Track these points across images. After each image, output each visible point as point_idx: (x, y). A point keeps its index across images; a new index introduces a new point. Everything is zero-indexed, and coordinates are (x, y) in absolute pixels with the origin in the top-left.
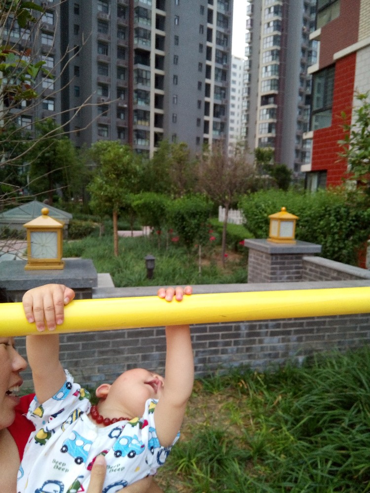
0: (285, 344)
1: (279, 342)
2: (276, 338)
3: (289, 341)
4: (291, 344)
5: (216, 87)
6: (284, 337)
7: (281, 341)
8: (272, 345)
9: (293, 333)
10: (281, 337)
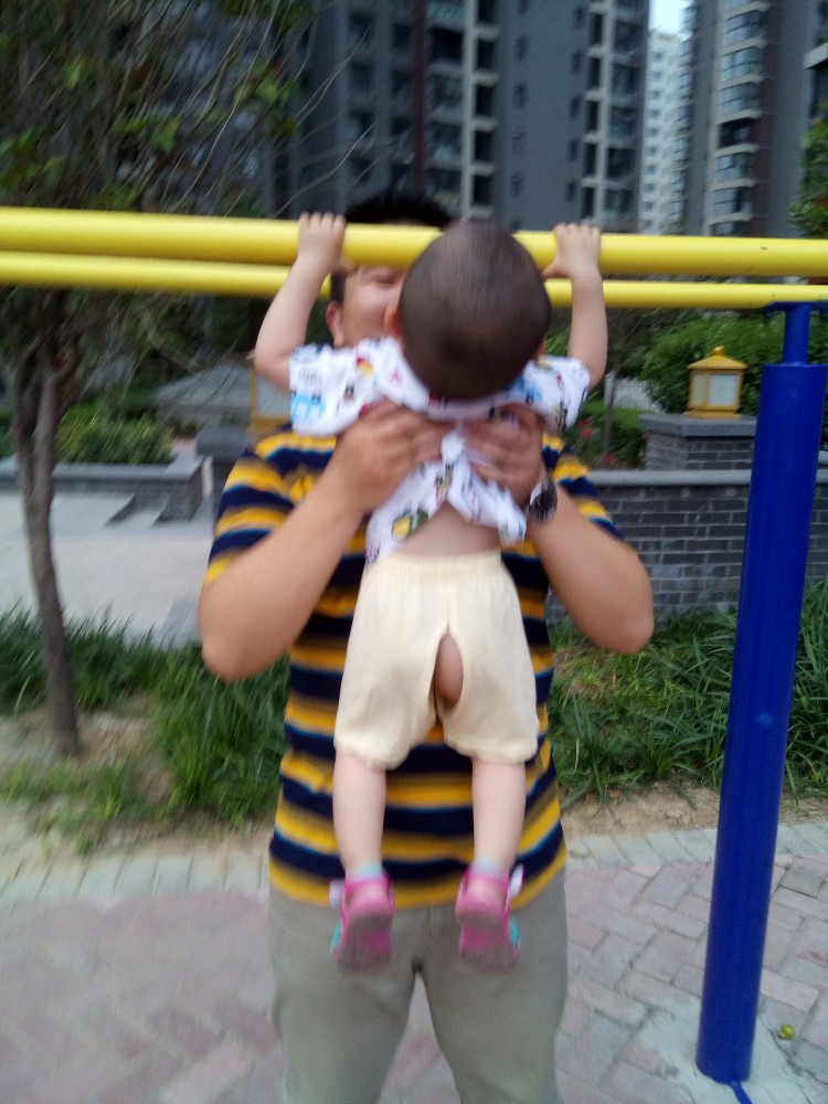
0: (692, 578)
1: (680, 575)
2: (675, 568)
3: (699, 573)
4: (703, 579)
5: (614, 108)
6: (689, 565)
7: (683, 573)
8: (666, 579)
9: (706, 559)
10: (684, 566)
